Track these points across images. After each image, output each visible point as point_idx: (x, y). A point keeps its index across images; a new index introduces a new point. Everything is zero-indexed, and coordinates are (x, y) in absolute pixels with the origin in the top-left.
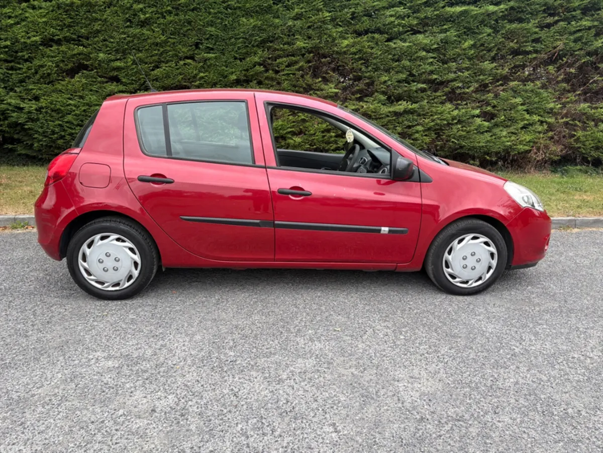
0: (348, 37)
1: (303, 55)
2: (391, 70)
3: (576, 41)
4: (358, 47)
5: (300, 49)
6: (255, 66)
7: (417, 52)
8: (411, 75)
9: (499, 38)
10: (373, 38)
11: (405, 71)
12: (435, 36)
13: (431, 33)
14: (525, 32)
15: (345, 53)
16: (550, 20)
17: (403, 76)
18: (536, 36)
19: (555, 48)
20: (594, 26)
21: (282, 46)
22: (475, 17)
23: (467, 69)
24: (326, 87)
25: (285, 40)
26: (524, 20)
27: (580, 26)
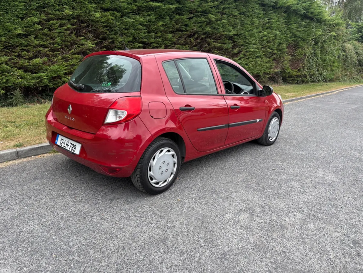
0: (98, 11)
1: (69, 20)
2: (123, 35)
3: (200, 27)
4: (106, 18)
5: (68, 16)
6: (34, 24)
7: (137, 26)
8: (135, 38)
9: (173, 23)
10: (114, 14)
11: (131, 36)
12: (145, 17)
13: (142, 15)
14: (182, 20)
15: (97, 21)
16: (191, 16)
17: (130, 39)
18: (186, 23)
19: (193, 29)
20: (206, 21)
21: (54, 12)
22: (163, 10)
23: (160, 37)
24: (86, 43)
25: (57, 8)
26: (181, 14)
27: (201, 20)
